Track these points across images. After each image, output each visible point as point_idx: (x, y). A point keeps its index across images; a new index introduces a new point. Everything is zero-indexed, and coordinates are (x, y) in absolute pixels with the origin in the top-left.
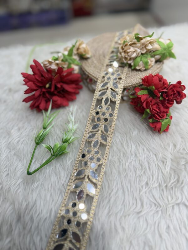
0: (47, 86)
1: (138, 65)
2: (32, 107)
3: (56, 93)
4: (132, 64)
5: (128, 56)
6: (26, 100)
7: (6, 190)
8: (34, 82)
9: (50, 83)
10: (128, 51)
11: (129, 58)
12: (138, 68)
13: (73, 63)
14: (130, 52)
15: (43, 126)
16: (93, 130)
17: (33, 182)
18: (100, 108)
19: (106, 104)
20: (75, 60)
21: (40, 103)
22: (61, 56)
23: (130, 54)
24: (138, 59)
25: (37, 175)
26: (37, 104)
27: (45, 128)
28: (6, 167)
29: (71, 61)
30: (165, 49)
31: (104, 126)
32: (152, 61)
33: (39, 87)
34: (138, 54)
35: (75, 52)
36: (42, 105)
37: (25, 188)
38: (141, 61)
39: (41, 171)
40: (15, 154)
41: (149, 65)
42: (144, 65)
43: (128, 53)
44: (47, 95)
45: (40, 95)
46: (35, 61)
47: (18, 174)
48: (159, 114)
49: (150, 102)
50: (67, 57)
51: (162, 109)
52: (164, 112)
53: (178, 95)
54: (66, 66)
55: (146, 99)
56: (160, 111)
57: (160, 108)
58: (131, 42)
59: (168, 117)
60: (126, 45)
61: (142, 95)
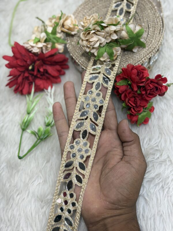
0: (30, 68)
1: (102, 56)
2: (16, 91)
4: (96, 54)
5: (91, 45)
9: (33, 64)
10: (91, 40)
11: (91, 47)
12: (102, 59)
13: (58, 42)
14: (92, 41)
15: (27, 111)
16: (81, 118)
18: (90, 93)
19: (97, 89)
20: (59, 38)
21: (23, 88)
23: (92, 44)
26: (20, 89)
27: (29, 113)
29: (55, 41)
31: (93, 113)
32: (117, 51)
33: (22, 71)
35: (59, 29)
36: (25, 90)
41: (115, 56)
42: (109, 56)
43: (90, 42)
44: (31, 78)
45: (23, 79)
48: (134, 107)
49: (127, 95)
50: (51, 36)
51: (138, 103)
52: (141, 106)
53: (155, 89)
54: (49, 46)
55: (126, 90)
56: (136, 105)
57: (136, 102)
58: (94, 30)
59: (147, 110)
60: (89, 33)
61: (120, 86)
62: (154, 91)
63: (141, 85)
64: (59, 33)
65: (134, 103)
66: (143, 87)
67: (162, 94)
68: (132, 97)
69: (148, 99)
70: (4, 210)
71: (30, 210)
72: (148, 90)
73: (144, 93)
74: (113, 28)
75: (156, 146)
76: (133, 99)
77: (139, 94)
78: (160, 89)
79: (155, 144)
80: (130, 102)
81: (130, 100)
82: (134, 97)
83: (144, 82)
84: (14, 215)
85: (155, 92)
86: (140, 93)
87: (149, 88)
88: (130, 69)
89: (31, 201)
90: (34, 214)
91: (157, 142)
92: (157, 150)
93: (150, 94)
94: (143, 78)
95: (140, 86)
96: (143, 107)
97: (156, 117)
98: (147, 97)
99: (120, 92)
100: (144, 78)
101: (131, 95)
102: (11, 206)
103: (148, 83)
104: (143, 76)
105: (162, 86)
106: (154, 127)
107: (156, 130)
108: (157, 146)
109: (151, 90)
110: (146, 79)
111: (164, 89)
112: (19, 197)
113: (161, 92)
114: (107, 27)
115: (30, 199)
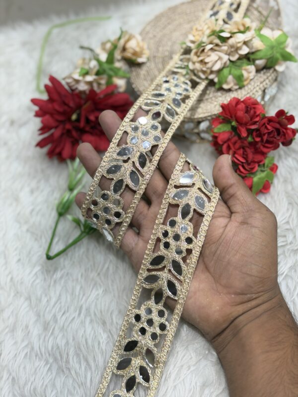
0: (74, 117)
1: (226, 82)
2: (51, 154)
3: (87, 129)
4: (216, 80)
5: (208, 68)
6: (41, 144)
7: (18, 282)
8: (52, 115)
9: (78, 111)
10: (207, 60)
11: (209, 71)
12: (225, 86)
13: (117, 75)
14: (210, 62)
15: (69, 186)
17: (56, 270)
20: (119, 69)
21: (63, 149)
22: (95, 67)
23: (209, 65)
24: (226, 71)
25: (61, 260)
26: (58, 150)
27: (71, 189)
28: (16, 250)
29: (111, 73)
30: (272, 47)
32: (249, 73)
33: (60, 122)
34: (225, 63)
35: (118, 55)
36: (66, 152)
37: (45, 279)
38: (230, 73)
39: (67, 255)
40: (28, 231)
41: (246, 80)
42: (235, 81)
43: (206, 63)
44: (74, 133)
45: (62, 135)
46: (52, 79)
47: (34, 259)
48: (244, 164)
49: (231, 145)
50: (106, 66)
51: (251, 156)
52: (254, 162)
53: (276, 134)
54: (103, 82)
55: (229, 140)
56: (247, 161)
57: (247, 155)
58: (211, 43)
59: (266, 169)
60: (203, 50)
61: (220, 133)
62: (274, 135)
63: (253, 127)
64: (119, 61)
65: (243, 157)
66: (257, 130)
67: (287, 143)
68: (239, 149)
69: (265, 150)
70: (40, 339)
71: (82, 336)
72: (264, 134)
73: (258, 139)
74: (241, 38)
75: (284, 223)
76: (241, 151)
77: (250, 143)
78: (283, 132)
79: (283, 220)
80: (236, 156)
81: (237, 154)
82: (243, 148)
83: (257, 122)
84: (57, 344)
85: (275, 138)
86: (252, 140)
87: (266, 131)
88: (234, 104)
89: (85, 321)
90: (90, 342)
91: (286, 217)
92: (287, 229)
93: (268, 142)
94: (255, 115)
95: (251, 129)
96: (259, 162)
97: (281, 180)
98: (264, 146)
99: (221, 143)
100: (257, 116)
101: (237, 146)
102: (51, 331)
103: (264, 124)
104: (255, 113)
105: (287, 129)
106: (278, 195)
107: (283, 199)
108: (288, 223)
109: (269, 133)
110: (260, 118)
111: (290, 132)
112: (64, 318)
113: (285, 138)
114: (231, 37)
115: (83, 318)
